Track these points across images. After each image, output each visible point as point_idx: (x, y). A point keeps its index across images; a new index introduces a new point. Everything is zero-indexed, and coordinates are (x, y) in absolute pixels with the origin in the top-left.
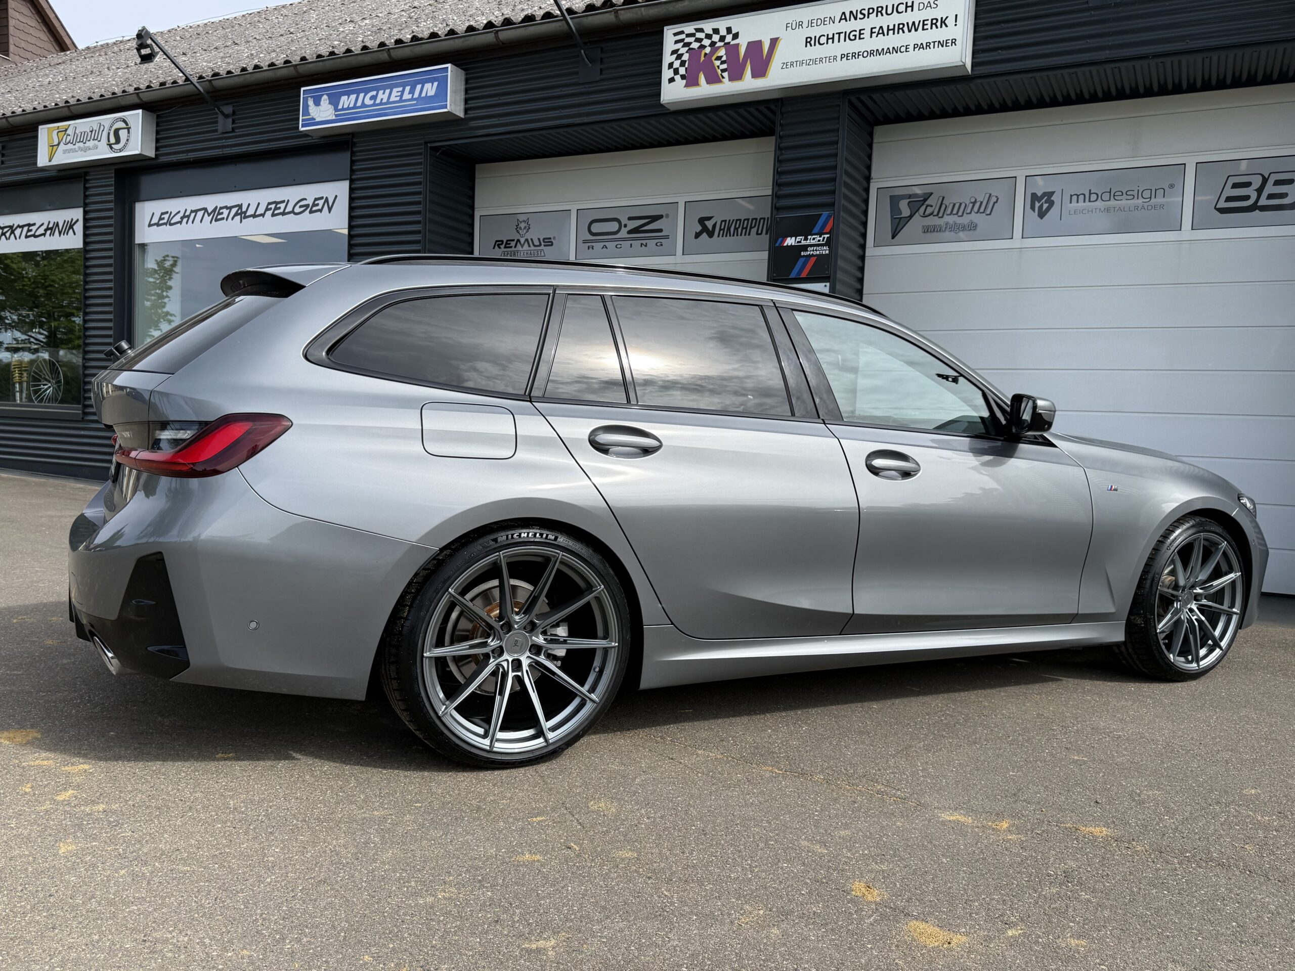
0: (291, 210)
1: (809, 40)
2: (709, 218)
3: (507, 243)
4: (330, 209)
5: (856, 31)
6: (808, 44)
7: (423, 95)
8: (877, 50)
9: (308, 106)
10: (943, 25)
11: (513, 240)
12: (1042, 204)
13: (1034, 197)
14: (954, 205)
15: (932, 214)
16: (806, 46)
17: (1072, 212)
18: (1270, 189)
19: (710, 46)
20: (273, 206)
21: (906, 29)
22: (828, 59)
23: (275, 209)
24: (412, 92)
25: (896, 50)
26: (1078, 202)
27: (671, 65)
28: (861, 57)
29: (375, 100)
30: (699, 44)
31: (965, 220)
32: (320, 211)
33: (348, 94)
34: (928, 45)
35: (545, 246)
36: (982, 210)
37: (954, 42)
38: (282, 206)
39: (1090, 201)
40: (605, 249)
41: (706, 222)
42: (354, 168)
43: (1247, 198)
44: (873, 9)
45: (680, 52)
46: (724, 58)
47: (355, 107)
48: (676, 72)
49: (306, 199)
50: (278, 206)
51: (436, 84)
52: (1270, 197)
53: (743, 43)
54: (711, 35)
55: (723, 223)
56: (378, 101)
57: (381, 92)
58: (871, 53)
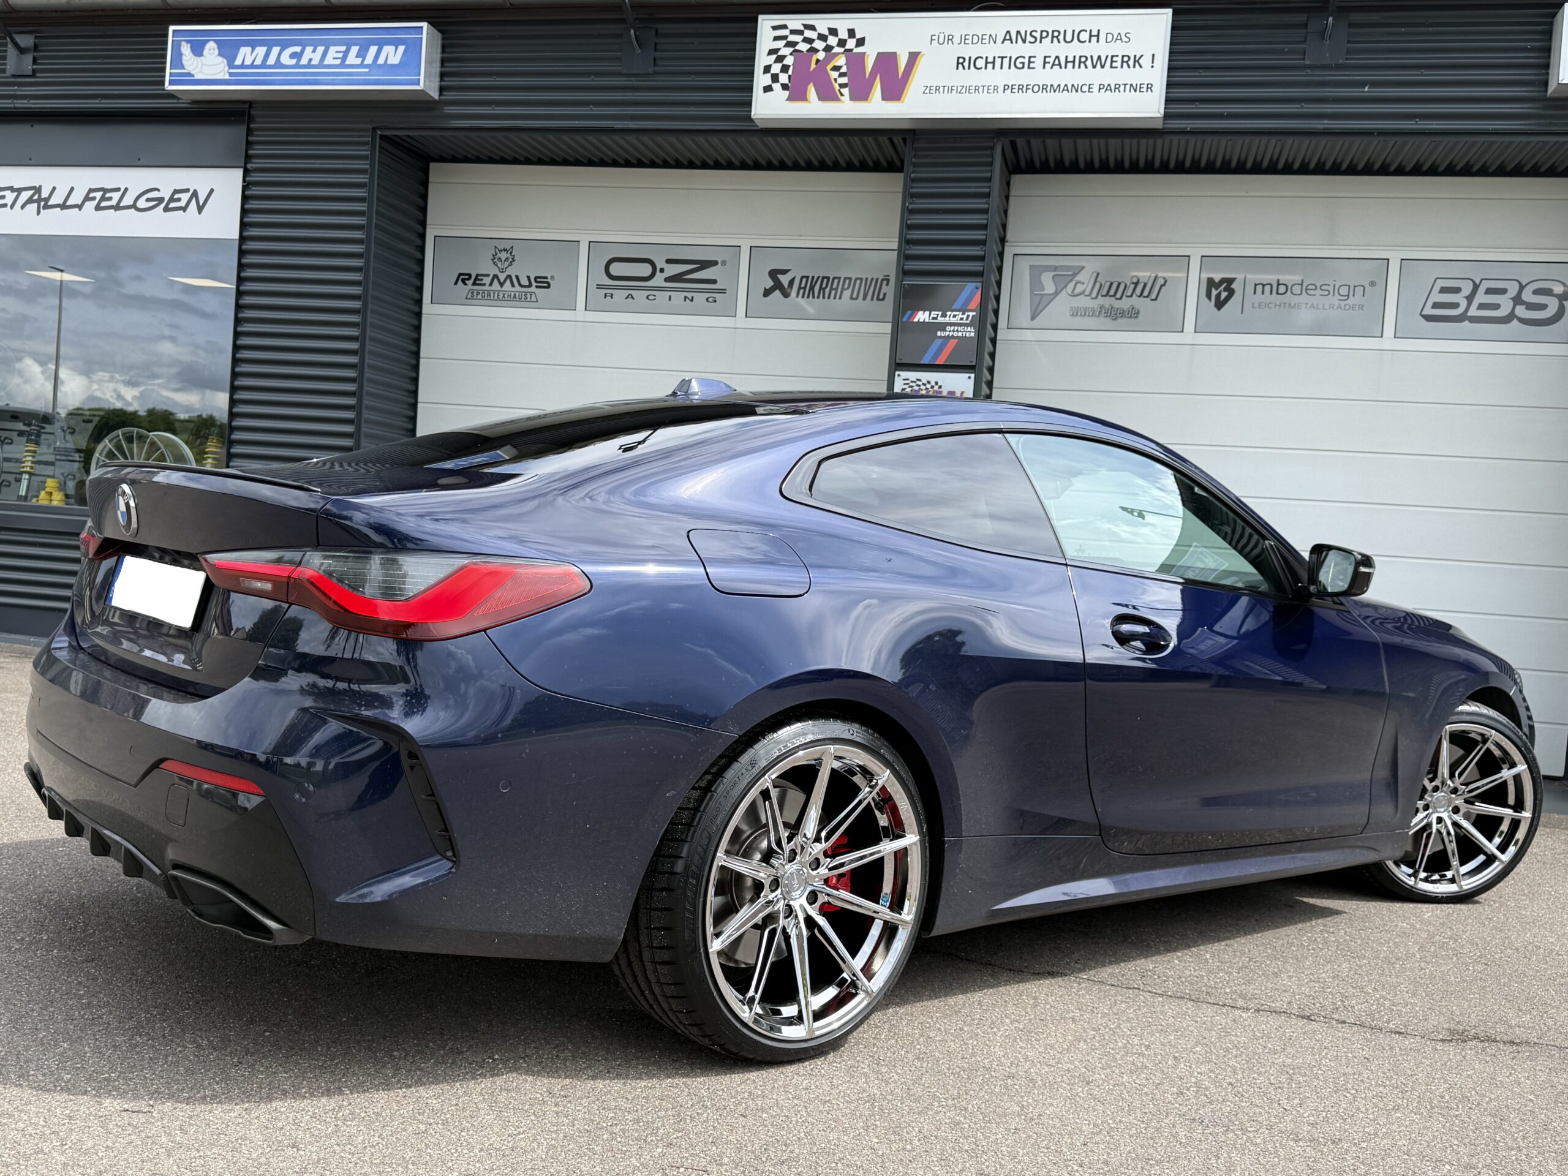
0: (131, 203)
1: (961, 60)
2: (784, 272)
3: (476, 279)
4: (200, 209)
5: (1024, 57)
6: (960, 66)
7: (381, 61)
8: (1052, 85)
9: (181, 54)
10: (1137, 64)
11: (488, 275)
12: (1220, 292)
13: (1211, 283)
14: (1111, 284)
15: (1083, 293)
16: (957, 68)
17: (1256, 305)
18: (1481, 298)
19: (824, 50)
20: (98, 195)
21: (1089, 63)
22: (986, 88)
23: (101, 198)
24: (362, 54)
25: (1076, 89)
26: (1263, 293)
27: (767, 69)
28: (1030, 91)
29: (299, 60)
30: (809, 46)
31: (1125, 304)
32: (184, 209)
33: (253, 45)
34: (1117, 87)
35: (537, 287)
36: (1146, 293)
37: (1150, 87)
38: (116, 196)
39: (1277, 293)
40: (630, 300)
41: (779, 276)
42: (251, 152)
43: (1455, 306)
44: (1048, 32)
45: (780, 53)
46: (844, 70)
47: (264, 65)
48: (775, 79)
49: (158, 190)
50: (108, 195)
51: (401, 48)
52: (1482, 306)
53: (870, 52)
54: (827, 36)
55: (804, 280)
56: (304, 61)
57: (309, 49)
58: (1044, 88)
